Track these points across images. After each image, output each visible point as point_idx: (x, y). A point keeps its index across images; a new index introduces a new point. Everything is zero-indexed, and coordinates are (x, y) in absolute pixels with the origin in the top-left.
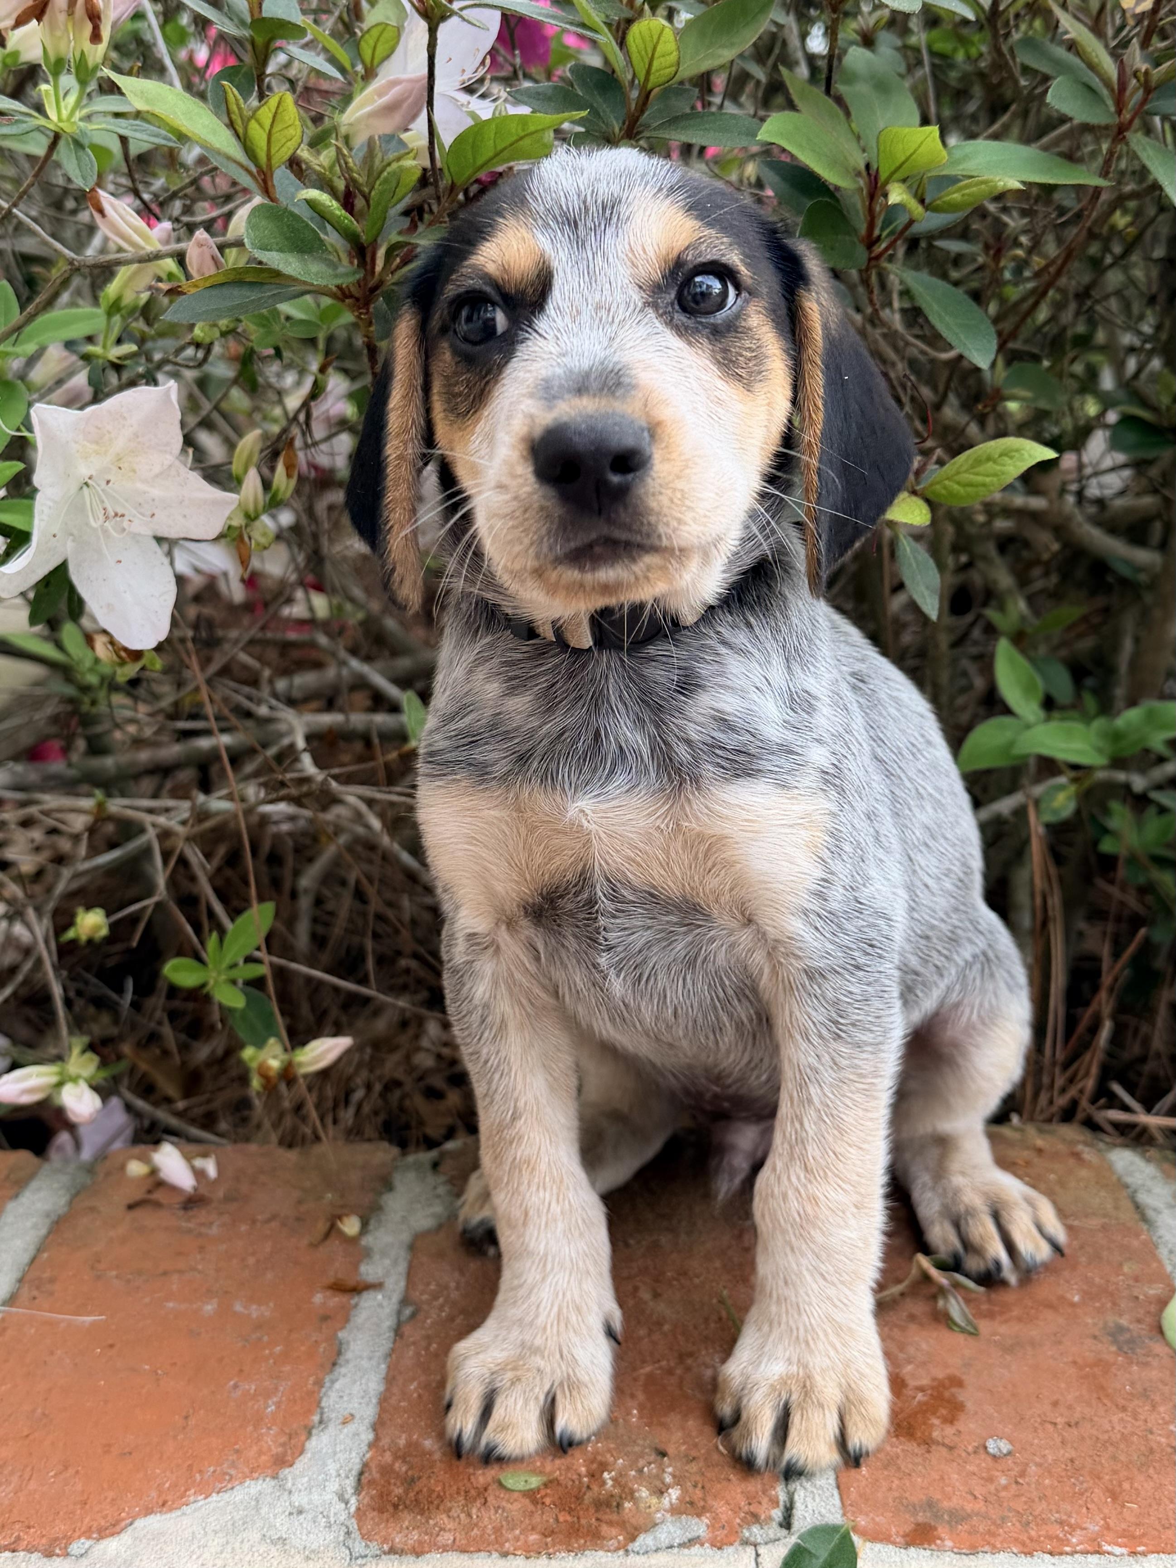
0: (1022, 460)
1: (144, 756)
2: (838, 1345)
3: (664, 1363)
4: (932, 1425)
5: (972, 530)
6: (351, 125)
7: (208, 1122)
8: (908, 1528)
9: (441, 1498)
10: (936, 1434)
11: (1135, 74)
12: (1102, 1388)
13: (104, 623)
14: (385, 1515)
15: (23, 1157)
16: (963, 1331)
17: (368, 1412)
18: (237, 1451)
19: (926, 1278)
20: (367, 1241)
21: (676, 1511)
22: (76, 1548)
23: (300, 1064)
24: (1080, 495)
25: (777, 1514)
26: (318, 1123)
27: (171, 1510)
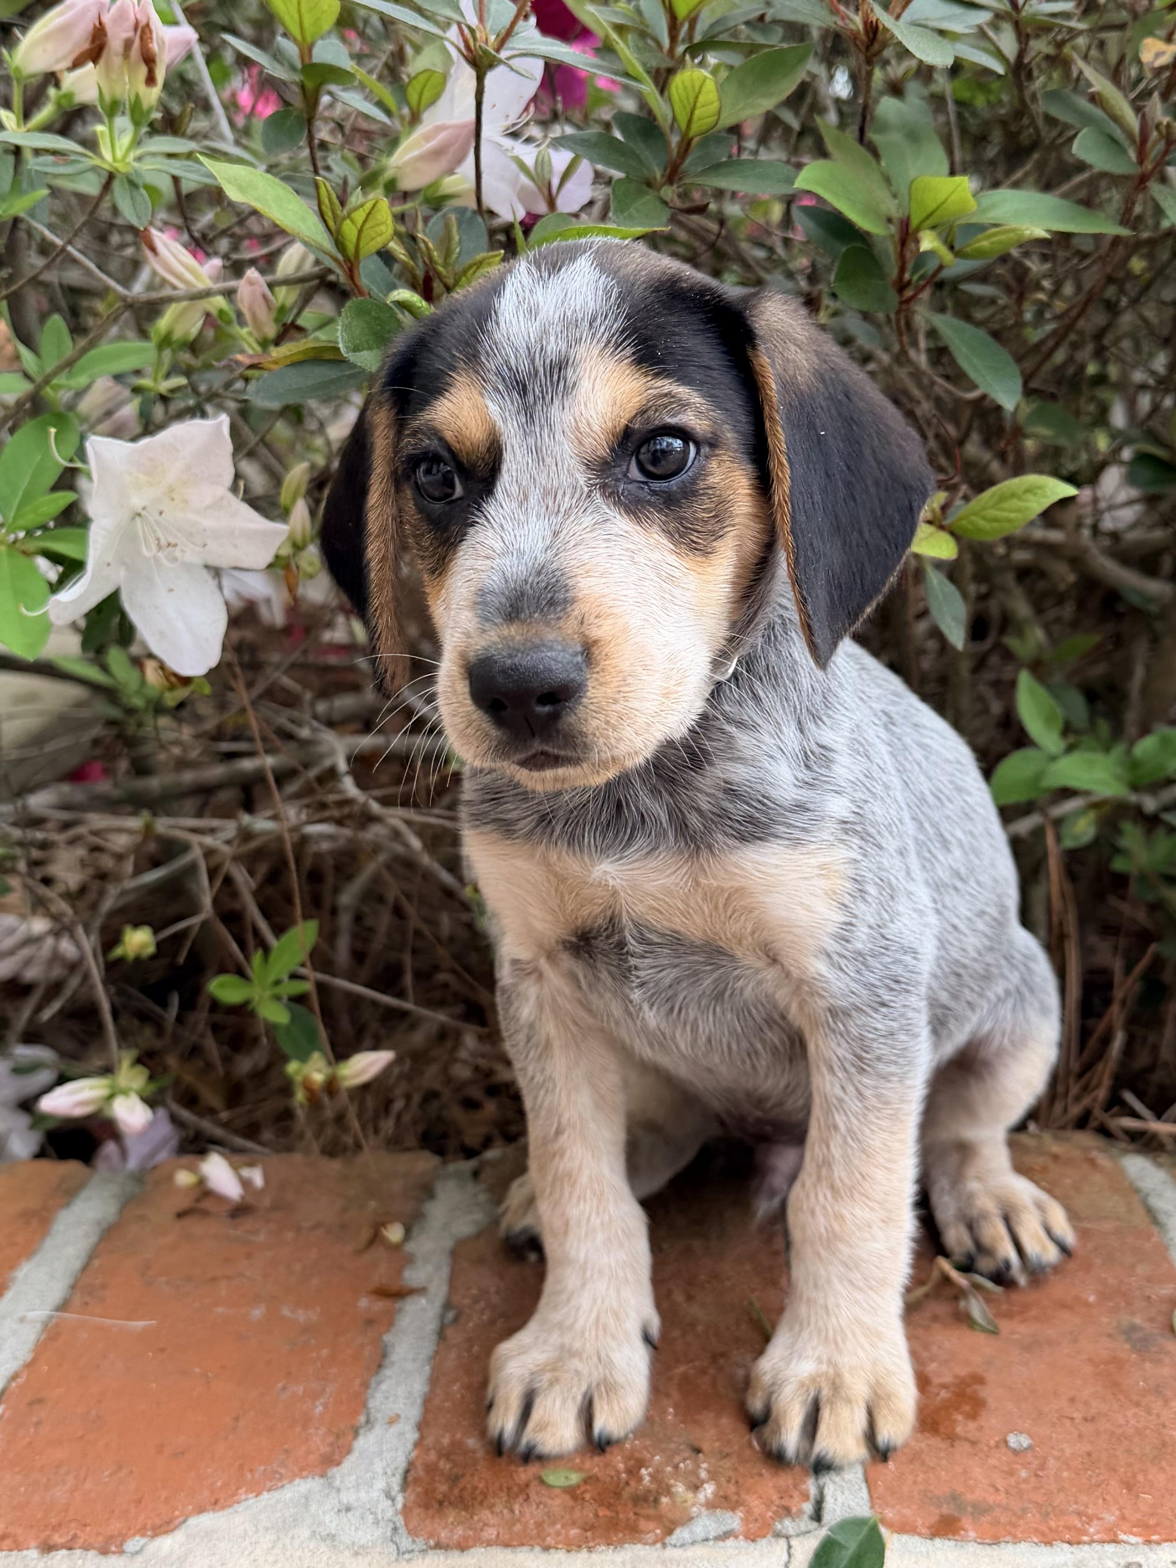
0: (1045, 496)
1: (188, 777)
2: (867, 1346)
3: (697, 1363)
4: (955, 1421)
5: (992, 562)
6: (398, 168)
7: (251, 1131)
8: (934, 1519)
9: (485, 1495)
10: (959, 1429)
11: (1158, 126)
12: (1116, 1384)
13: (156, 650)
14: (431, 1512)
15: (72, 1167)
16: (984, 1330)
17: (414, 1413)
18: (287, 1451)
19: (946, 1280)
20: (410, 1247)
21: (711, 1505)
22: (132, 1545)
23: (344, 1078)
24: (1095, 529)
25: (808, 1507)
26: (360, 1135)
27: (223, 1508)
